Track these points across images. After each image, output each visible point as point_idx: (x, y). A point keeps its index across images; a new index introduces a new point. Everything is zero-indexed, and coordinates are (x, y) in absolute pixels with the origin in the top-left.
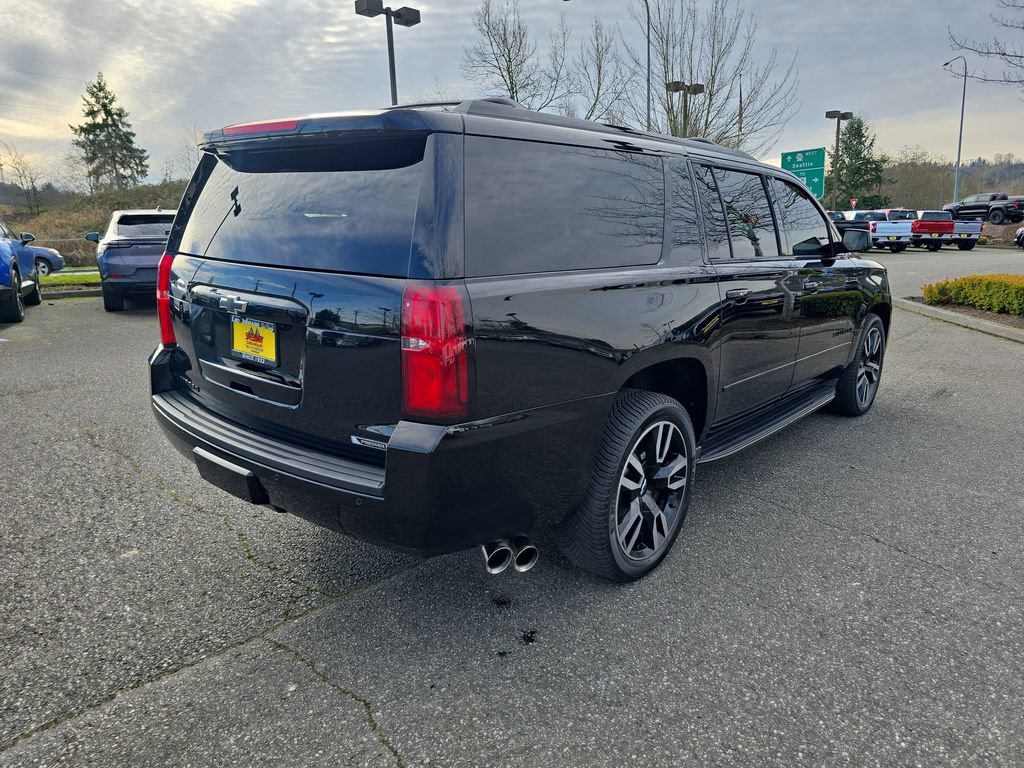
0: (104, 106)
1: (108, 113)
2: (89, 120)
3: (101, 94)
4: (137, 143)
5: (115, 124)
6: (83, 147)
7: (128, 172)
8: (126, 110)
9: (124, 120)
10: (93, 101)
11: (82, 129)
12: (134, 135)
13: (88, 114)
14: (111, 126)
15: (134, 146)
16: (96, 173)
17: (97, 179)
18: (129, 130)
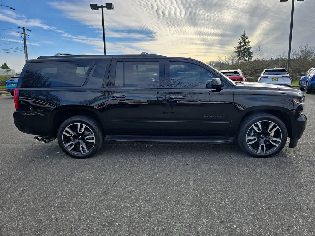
0: (244, 41)
1: (245, 42)
2: (239, 45)
3: (244, 37)
4: (251, 50)
5: (246, 46)
6: (237, 53)
7: (247, 59)
8: (250, 41)
9: (249, 44)
10: (241, 40)
11: (237, 48)
12: (251, 48)
13: (239, 44)
14: (245, 46)
15: (250, 51)
16: (239, 59)
17: (239, 61)
18: (250, 46)
